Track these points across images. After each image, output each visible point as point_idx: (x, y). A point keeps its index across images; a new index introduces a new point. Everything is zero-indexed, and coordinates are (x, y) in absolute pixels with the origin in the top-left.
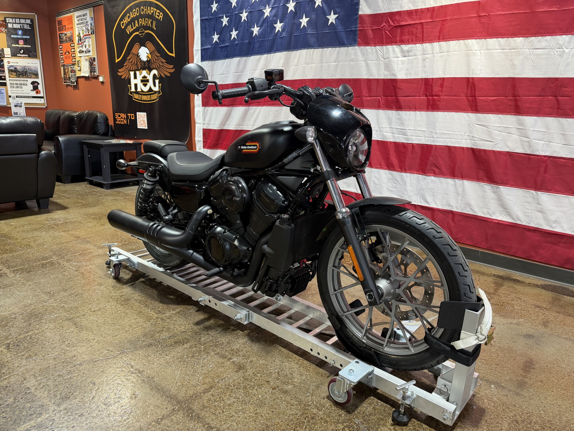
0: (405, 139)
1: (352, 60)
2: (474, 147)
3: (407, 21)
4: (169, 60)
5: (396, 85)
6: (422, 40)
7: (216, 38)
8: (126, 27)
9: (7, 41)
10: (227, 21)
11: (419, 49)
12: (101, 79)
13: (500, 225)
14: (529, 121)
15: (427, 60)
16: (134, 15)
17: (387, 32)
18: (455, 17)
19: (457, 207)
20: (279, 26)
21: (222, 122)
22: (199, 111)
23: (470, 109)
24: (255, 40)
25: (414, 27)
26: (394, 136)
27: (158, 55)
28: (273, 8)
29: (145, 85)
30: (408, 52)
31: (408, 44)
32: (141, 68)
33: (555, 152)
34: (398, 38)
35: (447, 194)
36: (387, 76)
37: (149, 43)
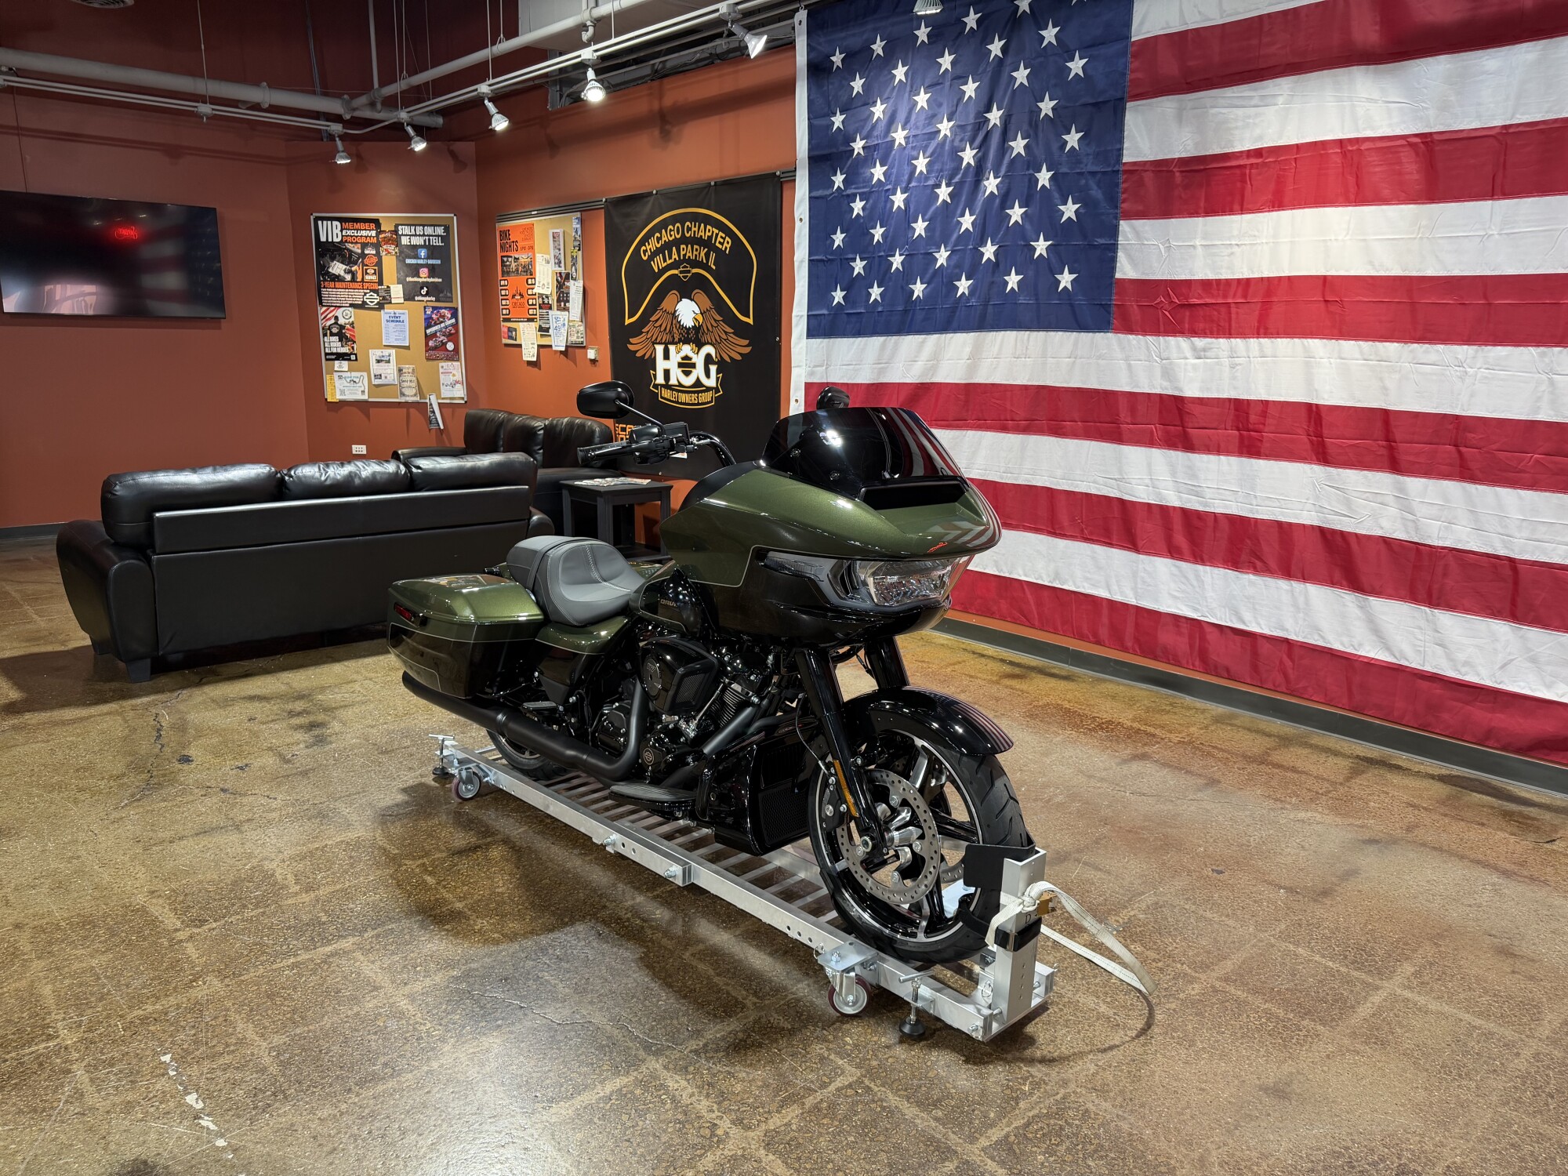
0: (1200, 503)
1: (1100, 357)
2: (1324, 525)
3: (1202, 297)
4: (740, 329)
5: (1183, 407)
6: (1227, 332)
7: (838, 296)
8: (651, 258)
9: (398, 272)
10: (862, 266)
11: (1223, 348)
12: (591, 354)
13: (1370, 665)
14: (1415, 484)
15: (1237, 368)
16: (671, 236)
17: (1167, 313)
18: (1285, 299)
19: (1296, 633)
20: (963, 285)
23: (1314, 458)
24: (915, 306)
25: (1214, 310)
26: (1180, 498)
27: (719, 318)
28: (953, 252)
29: (687, 374)
30: (1204, 350)
31: (1204, 337)
32: (680, 341)
33: (1459, 541)
34: (1186, 326)
35: (1277, 608)
36: (1166, 389)
37: (699, 294)
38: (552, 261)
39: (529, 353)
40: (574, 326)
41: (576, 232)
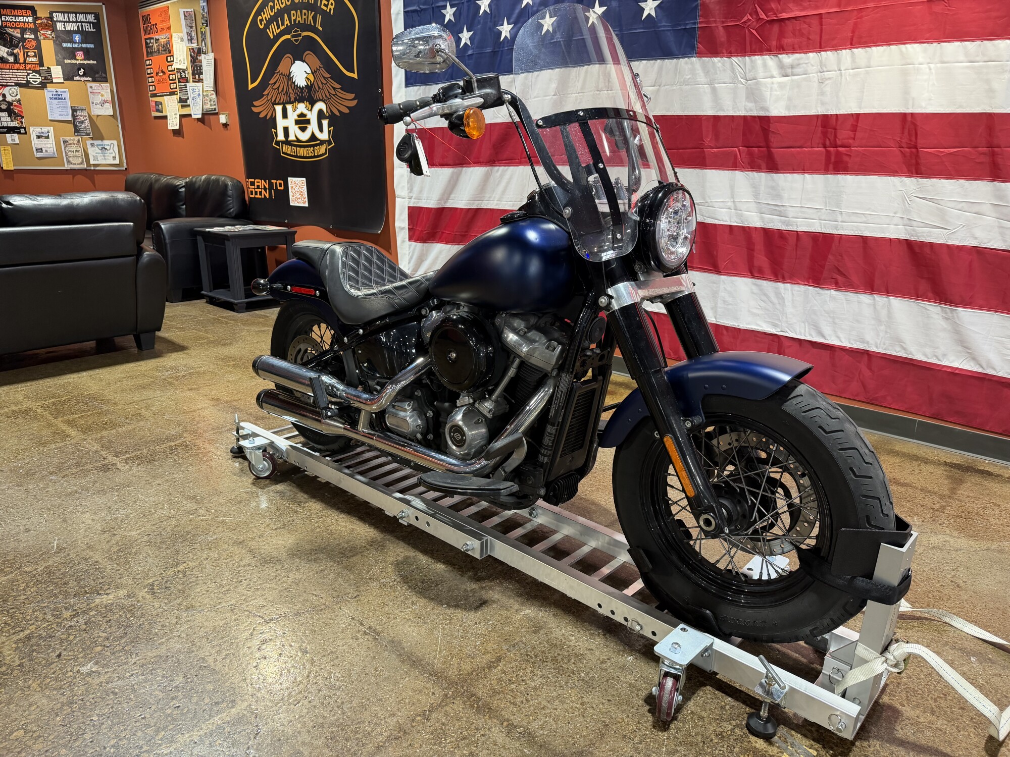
0: (784, 223)
1: (685, 83)
2: (912, 238)
3: (792, 11)
4: (347, 85)
5: (769, 127)
6: (820, 46)
8: (267, 26)
9: (56, 54)
10: (452, 13)
11: (812, 62)
12: (223, 119)
13: (955, 375)
15: (827, 82)
17: (754, 31)
19: (877, 345)
20: (548, 23)
21: (443, 194)
22: (402, 176)
23: (905, 169)
24: (503, 47)
25: (805, 22)
27: (328, 75)
29: (303, 129)
30: (792, 67)
31: (793, 53)
32: (296, 100)
34: (774, 43)
35: (858, 321)
36: (751, 110)
37: (310, 56)
38: (186, 38)
39: (173, 123)
40: (207, 95)
41: (203, 10)
